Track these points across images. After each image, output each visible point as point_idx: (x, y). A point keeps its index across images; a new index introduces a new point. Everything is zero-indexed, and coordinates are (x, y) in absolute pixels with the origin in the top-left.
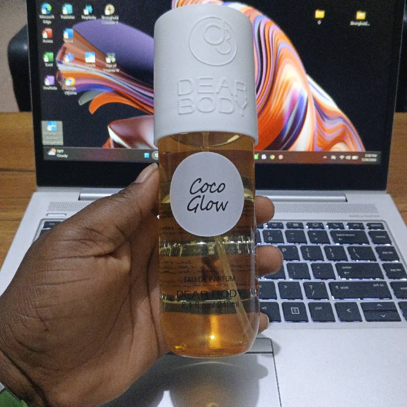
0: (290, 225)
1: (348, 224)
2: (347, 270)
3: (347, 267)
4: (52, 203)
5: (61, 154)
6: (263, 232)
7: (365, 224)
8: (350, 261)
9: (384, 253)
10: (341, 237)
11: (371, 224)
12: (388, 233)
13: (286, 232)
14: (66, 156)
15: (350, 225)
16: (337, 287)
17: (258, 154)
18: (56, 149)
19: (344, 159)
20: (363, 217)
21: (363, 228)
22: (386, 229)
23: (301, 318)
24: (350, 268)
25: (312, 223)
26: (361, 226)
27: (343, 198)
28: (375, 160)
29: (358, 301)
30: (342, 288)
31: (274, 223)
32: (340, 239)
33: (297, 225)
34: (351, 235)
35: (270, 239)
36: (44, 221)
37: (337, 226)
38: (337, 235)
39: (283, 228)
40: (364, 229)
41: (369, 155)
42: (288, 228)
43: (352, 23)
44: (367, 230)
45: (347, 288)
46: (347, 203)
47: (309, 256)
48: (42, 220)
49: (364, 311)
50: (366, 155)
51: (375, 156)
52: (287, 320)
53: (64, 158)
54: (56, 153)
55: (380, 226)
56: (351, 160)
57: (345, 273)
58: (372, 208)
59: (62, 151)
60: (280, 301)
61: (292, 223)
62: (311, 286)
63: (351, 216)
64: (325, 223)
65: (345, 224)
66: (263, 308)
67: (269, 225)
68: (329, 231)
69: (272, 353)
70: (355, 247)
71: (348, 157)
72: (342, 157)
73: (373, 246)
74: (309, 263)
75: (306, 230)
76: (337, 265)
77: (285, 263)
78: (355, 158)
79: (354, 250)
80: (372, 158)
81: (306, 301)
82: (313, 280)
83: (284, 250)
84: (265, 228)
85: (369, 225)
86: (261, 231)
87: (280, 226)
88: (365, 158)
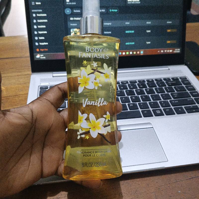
1: (172, 79)
3: (175, 94)
4: (41, 79)
5: (42, 57)
6: (137, 84)
7: (179, 78)
8: (176, 92)
9: (189, 88)
10: (170, 83)
13: (147, 83)
14: (44, 58)
15: (173, 79)
16: (173, 102)
20: (177, 75)
22: (188, 79)
23: (162, 114)
24: (177, 94)
25: (157, 79)
26: (177, 79)
28: (179, 52)
29: (183, 106)
30: (175, 102)
31: (141, 80)
32: (170, 84)
33: (151, 80)
34: (174, 82)
35: (141, 86)
36: (40, 87)
37: (168, 79)
44: (180, 80)
45: (177, 101)
46: (169, 71)
47: (159, 91)
48: (39, 86)
49: (186, 110)
51: (179, 50)
52: (156, 116)
54: (40, 56)
55: (185, 78)
57: (175, 96)
58: (180, 71)
59: (43, 55)
60: (151, 109)
61: (149, 80)
62: (163, 102)
63: (172, 75)
64: (162, 79)
65: (171, 78)
66: (145, 112)
67: (139, 81)
68: (165, 82)
69: (153, 128)
70: (177, 87)
71: (168, 51)
72: (165, 51)
73: (184, 86)
74: (160, 94)
75: (155, 82)
76: (171, 94)
77: (150, 95)
78: (171, 51)
79: (177, 88)
80: (177, 51)
81: (162, 108)
82: (162, 100)
83: (148, 90)
84: (138, 83)
85: (180, 78)
86: (136, 84)
87: (144, 81)
88: (175, 51)
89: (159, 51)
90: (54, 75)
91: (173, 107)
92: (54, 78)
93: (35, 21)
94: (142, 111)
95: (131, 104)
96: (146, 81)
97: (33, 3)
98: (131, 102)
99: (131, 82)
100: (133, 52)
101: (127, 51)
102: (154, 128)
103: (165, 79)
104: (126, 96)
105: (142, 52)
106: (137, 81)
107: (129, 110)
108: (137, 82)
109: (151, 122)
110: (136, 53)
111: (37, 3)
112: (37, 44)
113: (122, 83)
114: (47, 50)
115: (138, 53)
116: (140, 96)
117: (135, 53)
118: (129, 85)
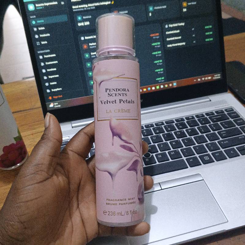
3: (223, 132)
5: (57, 105)
7: (224, 110)
8: (224, 129)
9: (238, 122)
10: (215, 119)
11: (227, 109)
12: (237, 112)
13: (187, 122)
14: (59, 106)
15: (217, 112)
16: (222, 142)
17: (159, 86)
18: (53, 103)
19: (205, 79)
20: (222, 107)
21: (224, 112)
22: (235, 111)
23: (211, 161)
24: (225, 132)
25: (198, 115)
26: (222, 112)
27: (208, 99)
28: (219, 77)
29: (235, 147)
30: (225, 142)
31: (179, 119)
33: (191, 117)
34: (219, 117)
35: (181, 127)
37: (211, 114)
38: (213, 118)
39: (184, 120)
41: (216, 75)
42: (187, 120)
44: (226, 113)
46: (210, 102)
47: (203, 131)
49: (239, 151)
50: (215, 76)
51: (219, 75)
52: (204, 163)
54: (54, 105)
55: (231, 109)
56: (208, 79)
57: (223, 135)
58: (224, 102)
59: (57, 103)
60: (197, 156)
61: (188, 117)
62: (210, 145)
63: (216, 108)
64: (204, 114)
65: (214, 112)
66: (191, 160)
67: (177, 120)
68: (208, 117)
69: (203, 180)
70: (223, 122)
71: (206, 78)
72: (203, 79)
73: (232, 120)
74: (204, 134)
75: (196, 119)
76: (218, 133)
77: (192, 137)
78: (210, 78)
79: (224, 124)
80: (217, 77)
81: (210, 153)
82: (209, 142)
83: (190, 131)
84: (176, 122)
85: (226, 110)
86: (174, 124)
87: (182, 120)
88: (214, 77)
89: (195, 80)
90: (73, 125)
91: (222, 150)
92: (74, 128)
93: (42, 64)
94: (186, 159)
95: (172, 151)
97: (38, 43)
98: (172, 149)
99: (167, 122)
100: (164, 86)
101: (157, 85)
102: (205, 181)
103: (207, 114)
104: (164, 141)
105: (175, 84)
106: (174, 120)
107: (171, 160)
108: (174, 122)
109: (199, 173)
110: (168, 85)
111: (43, 43)
112: (48, 91)
113: (156, 125)
114: (61, 96)
115: (171, 85)
116: (180, 139)
117: (166, 86)
118: (165, 127)
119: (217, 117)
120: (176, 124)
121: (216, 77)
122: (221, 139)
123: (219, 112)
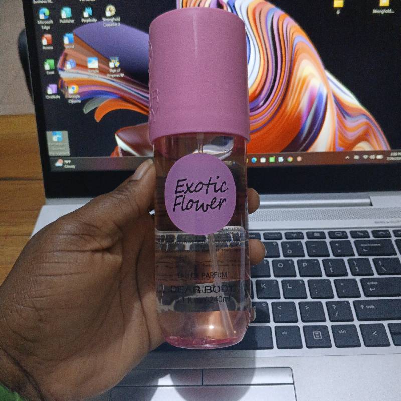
0: (310, 235)
1: (373, 232)
2: (372, 286)
3: (373, 283)
5: (68, 164)
7: (391, 230)
8: (376, 276)
10: (366, 248)
11: (398, 230)
13: (307, 243)
14: (73, 167)
15: (375, 233)
16: (362, 306)
17: (274, 157)
18: (63, 160)
19: (369, 158)
20: (390, 223)
23: (325, 344)
24: (376, 283)
25: (334, 232)
26: (387, 234)
27: (368, 201)
29: (386, 323)
30: (368, 307)
31: (294, 233)
32: (365, 250)
33: (318, 235)
34: (376, 245)
35: (290, 252)
37: (362, 234)
38: (363, 245)
39: (303, 238)
40: (391, 237)
41: (395, 154)
42: (309, 238)
43: (375, 11)
44: (393, 238)
45: (373, 307)
46: (371, 207)
47: (332, 271)
49: (392, 334)
50: (392, 154)
52: (309, 346)
53: (72, 169)
54: (64, 164)
56: (376, 159)
57: (371, 289)
60: (301, 325)
61: (313, 232)
62: (335, 307)
63: (376, 222)
64: (348, 232)
65: (370, 231)
66: (283, 333)
67: (288, 235)
68: (352, 240)
70: (380, 259)
71: (373, 157)
72: (366, 157)
73: (400, 257)
74: (332, 280)
75: (328, 240)
76: (362, 281)
77: (306, 280)
78: (380, 157)
79: (381, 262)
80: (397, 157)
81: (329, 324)
82: (336, 299)
83: (305, 264)
84: (284, 239)
85: (396, 232)
86: (279, 242)
87: (300, 236)
88: (390, 157)
89: (347, 158)
91: (358, 323)
94: (276, 328)
96: (305, 236)
98: (256, 299)
99: (266, 236)
102: (296, 387)
103: (354, 234)
106: (283, 233)
108: (281, 238)
109: (291, 367)
116: (280, 280)
119: (372, 245)
120: (282, 243)
121: (395, 157)
122: (363, 298)
123: (380, 233)
